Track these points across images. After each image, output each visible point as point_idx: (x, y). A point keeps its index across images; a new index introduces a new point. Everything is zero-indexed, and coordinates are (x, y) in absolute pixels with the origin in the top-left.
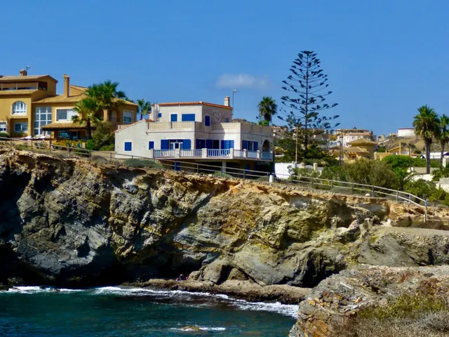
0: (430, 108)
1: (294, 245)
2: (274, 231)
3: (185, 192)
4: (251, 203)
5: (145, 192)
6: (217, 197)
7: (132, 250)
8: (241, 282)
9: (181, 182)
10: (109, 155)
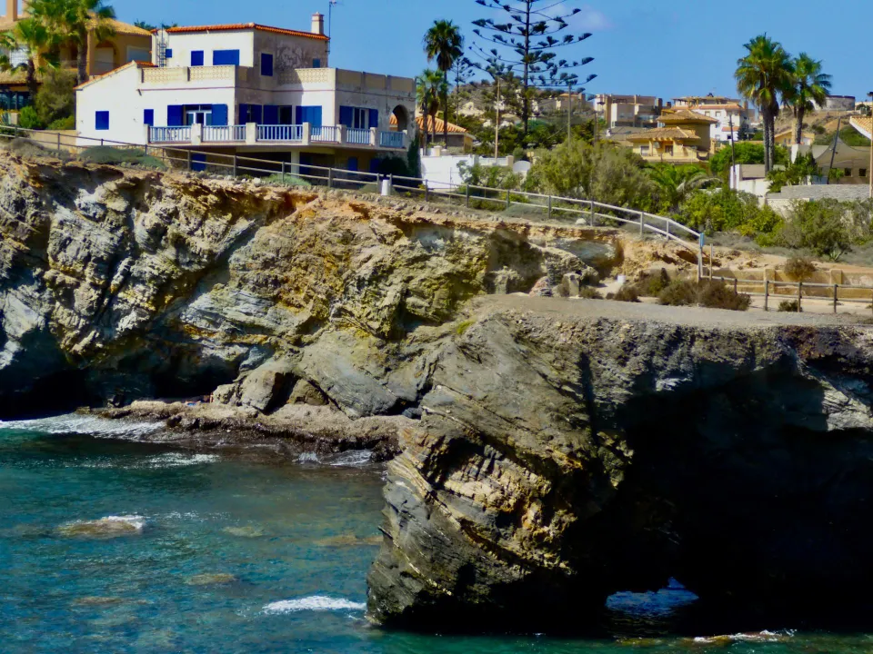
0: (772, 41)
1: (421, 331)
2: (377, 299)
3: (205, 217)
4: (335, 240)
5: (122, 217)
6: (270, 228)
7: (94, 339)
8: (313, 409)
9: (196, 194)
10: (55, 139)
